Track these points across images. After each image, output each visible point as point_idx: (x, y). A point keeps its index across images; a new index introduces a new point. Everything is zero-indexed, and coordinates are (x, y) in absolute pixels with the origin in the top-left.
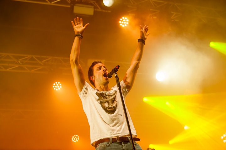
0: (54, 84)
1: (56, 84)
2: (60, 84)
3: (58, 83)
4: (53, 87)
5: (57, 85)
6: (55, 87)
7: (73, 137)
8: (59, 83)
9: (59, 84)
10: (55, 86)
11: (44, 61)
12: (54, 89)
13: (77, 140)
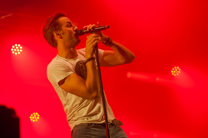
0: (13, 47)
1: (15, 47)
2: (21, 48)
3: (17, 46)
4: (12, 50)
5: (17, 48)
6: (14, 51)
7: (32, 115)
8: (19, 45)
9: (19, 47)
10: (14, 49)
11: (3, 17)
12: (13, 52)
13: (37, 119)
